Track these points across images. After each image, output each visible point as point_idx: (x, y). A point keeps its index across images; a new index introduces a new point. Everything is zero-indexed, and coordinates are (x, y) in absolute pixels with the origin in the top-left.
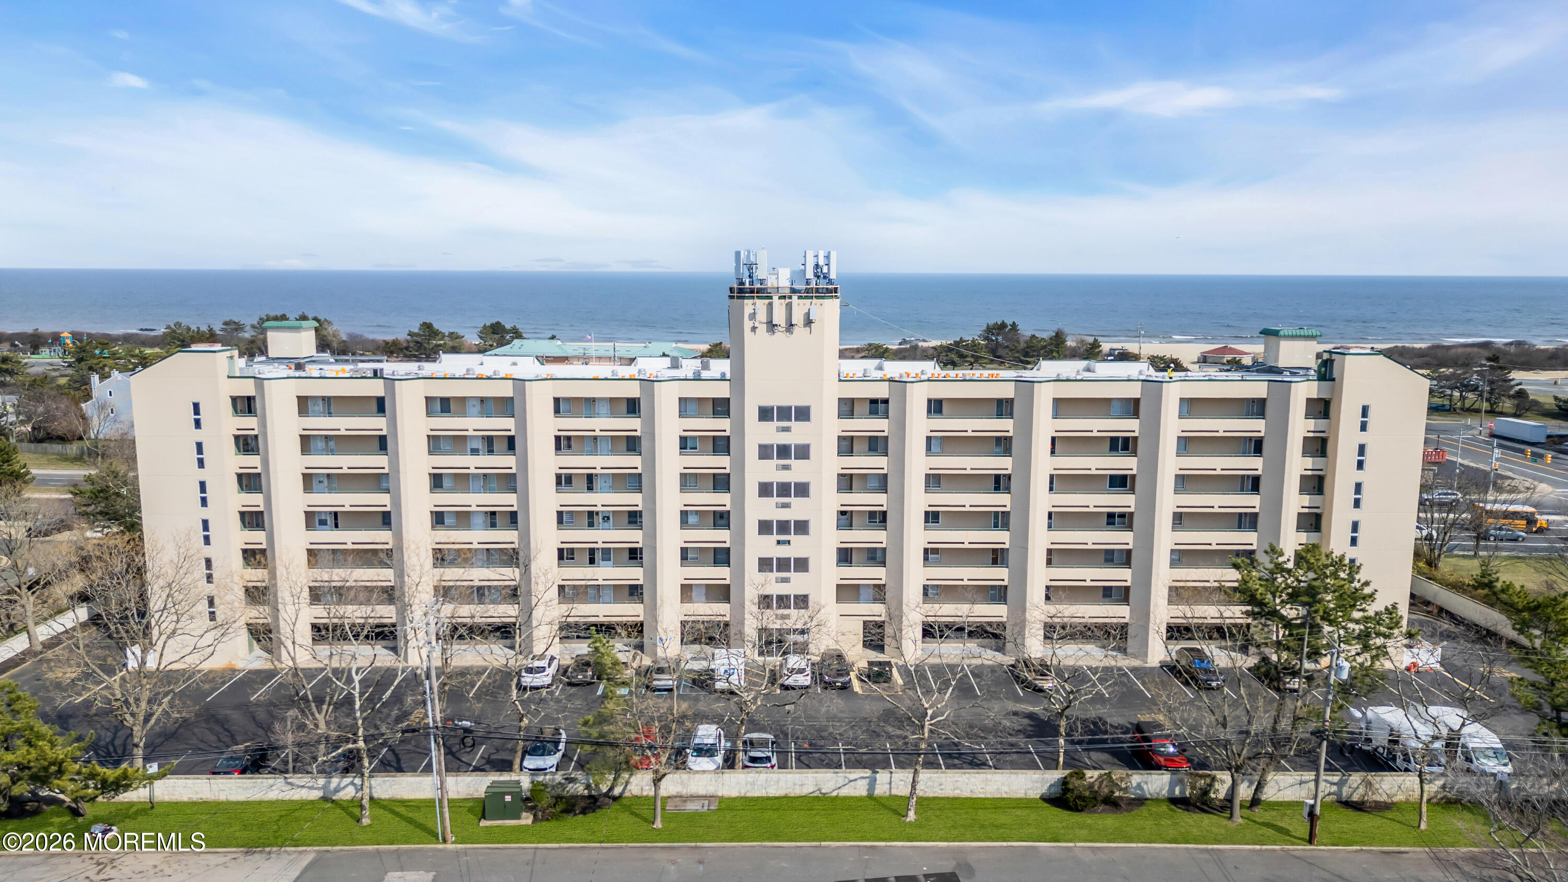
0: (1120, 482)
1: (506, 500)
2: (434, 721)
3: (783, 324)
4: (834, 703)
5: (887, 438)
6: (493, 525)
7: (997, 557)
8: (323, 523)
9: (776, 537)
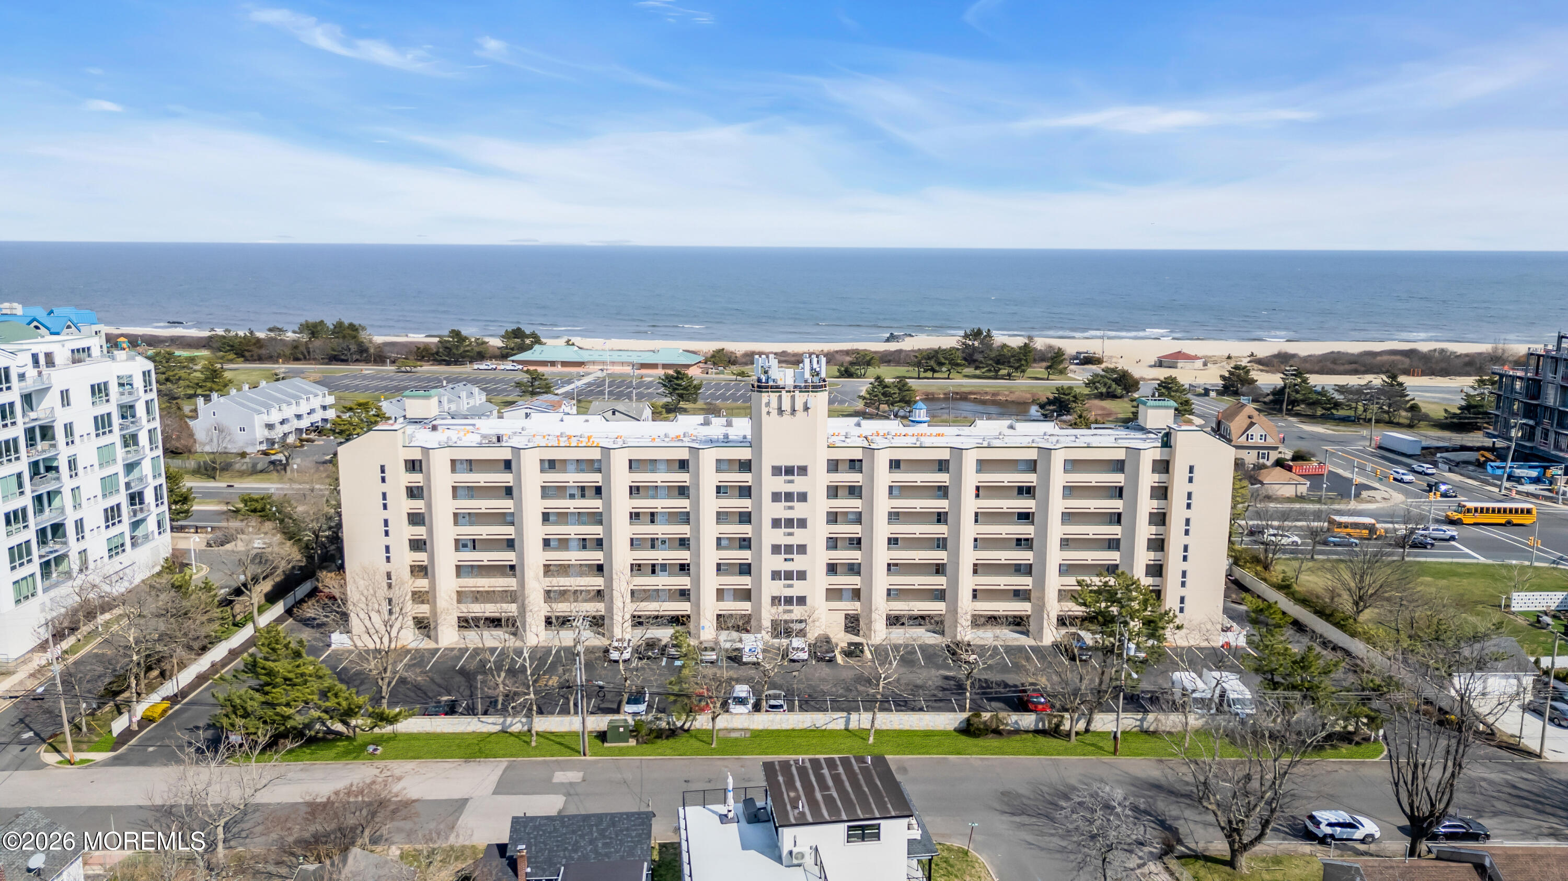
0: (1025, 517)
1: (596, 531)
2: (581, 681)
3: (789, 410)
4: (824, 670)
5: (861, 487)
6: (584, 547)
7: (939, 569)
8: (465, 546)
9: (783, 556)
